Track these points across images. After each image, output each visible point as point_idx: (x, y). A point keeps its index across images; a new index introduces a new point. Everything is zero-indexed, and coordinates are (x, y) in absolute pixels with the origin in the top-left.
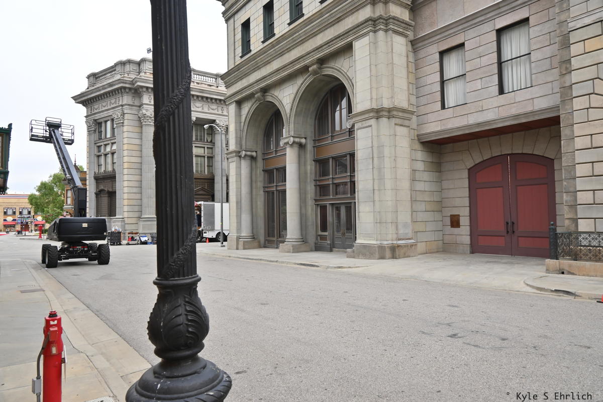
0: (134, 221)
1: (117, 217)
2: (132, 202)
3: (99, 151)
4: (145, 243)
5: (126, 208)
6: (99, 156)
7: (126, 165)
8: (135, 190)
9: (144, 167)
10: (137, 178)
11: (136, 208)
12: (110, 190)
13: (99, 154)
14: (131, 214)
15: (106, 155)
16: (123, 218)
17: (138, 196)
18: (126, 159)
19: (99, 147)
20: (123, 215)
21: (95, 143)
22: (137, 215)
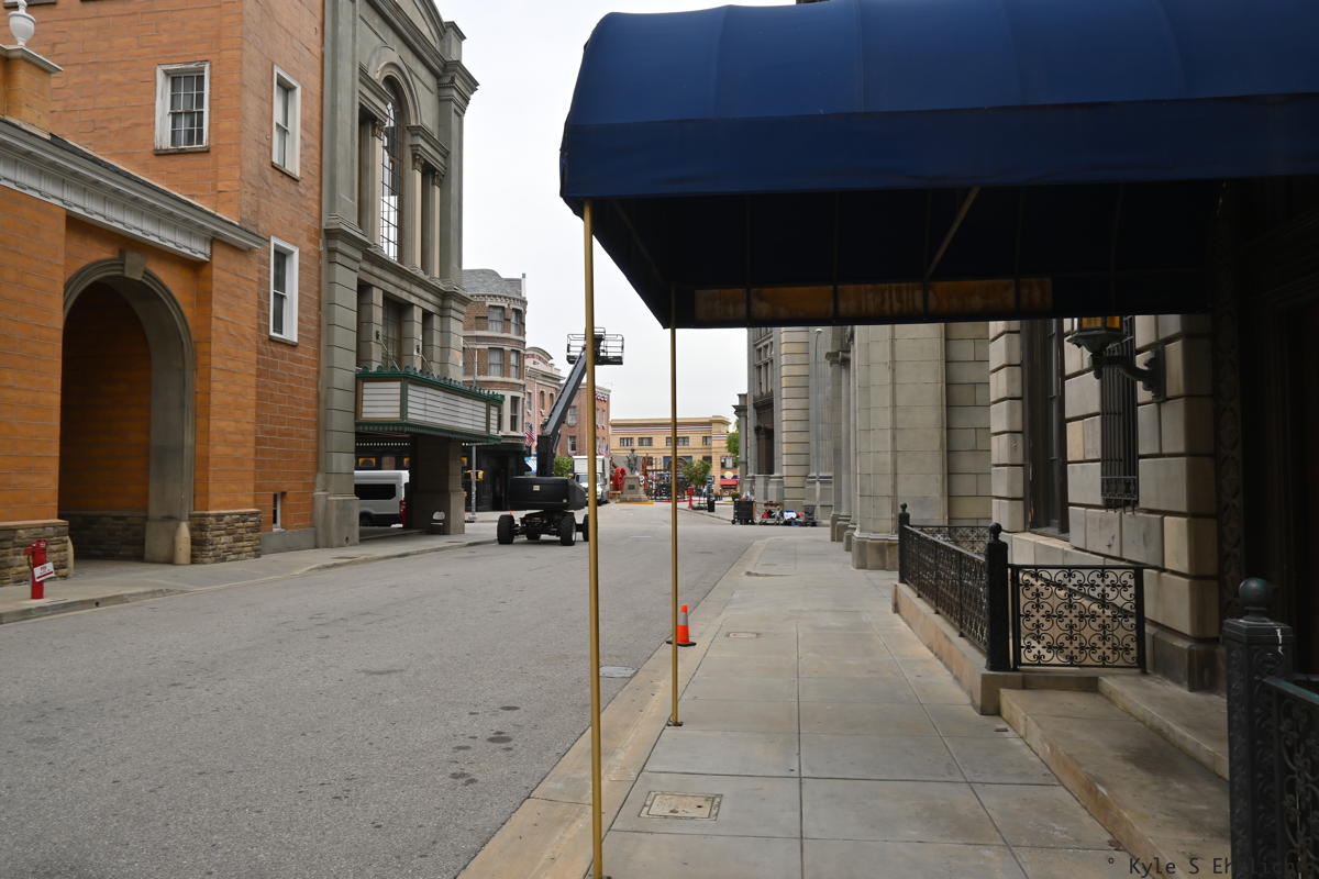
0: (797, 482)
1: (776, 474)
2: (795, 448)
3: (760, 359)
4: (788, 523)
5: (785, 460)
6: (760, 367)
7: (784, 382)
8: (798, 426)
9: (812, 382)
10: (800, 403)
11: (802, 459)
12: (768, 426)
13: (758, 363)
14: (793, 471)
15: (766, 364)
16: (781, 477)
17: (802, 437)
18: (784, 370)
19: (760, 350)
20: (781, 472)
21: (755, 345)
22: (801, 471)
